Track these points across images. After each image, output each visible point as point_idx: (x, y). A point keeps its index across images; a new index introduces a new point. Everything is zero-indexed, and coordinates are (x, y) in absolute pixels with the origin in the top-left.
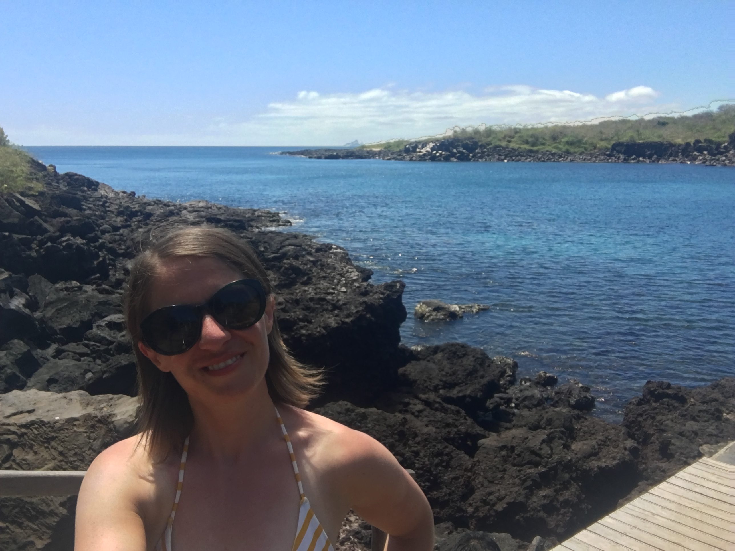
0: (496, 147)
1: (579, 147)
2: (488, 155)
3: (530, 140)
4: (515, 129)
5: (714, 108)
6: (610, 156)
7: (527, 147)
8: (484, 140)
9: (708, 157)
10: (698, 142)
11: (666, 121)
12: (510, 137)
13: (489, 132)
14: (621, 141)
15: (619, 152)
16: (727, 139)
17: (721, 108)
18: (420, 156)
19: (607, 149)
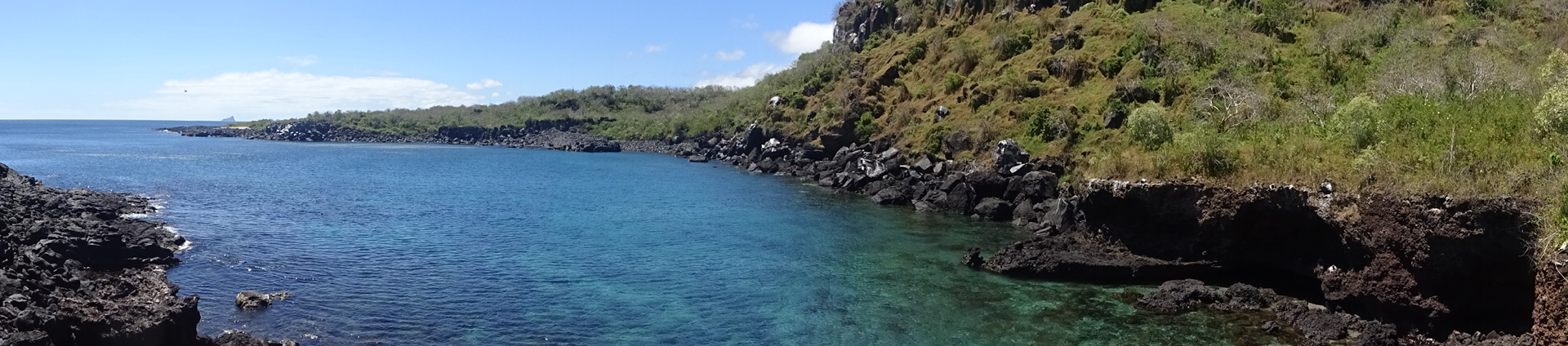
0: (345, 129)
1: (413, 129)
2: (338, 136)
3: (373, 123)
4: (361, 113)
5: (516, 100)
6: (438, 138)
7: (372, 129)
8: (335, 123)
9: (511, 139)
10: (503, 127)
11: (480, 108)
12: (356, 120)
13: (339, 115)
14: (446, 125)
15: (444, 135)
16: (524, 125)
17: (520, 99)
18: (280, 136)
19: (435, 131)
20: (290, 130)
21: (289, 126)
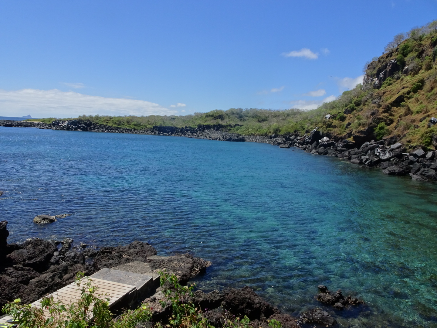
0: (101, 125)
1: (139, 127)
2: (97, 129)
3: (117, 122)
4: (110, 117)
5: (193, 114)
6: (152, 131)
7: (116, 126)
8: (95, 122)
9: (190, 134)
10: (186, 127)
11: (175, 118)
12: (108, 121)
13: (97, 118)
14: (157, 125)
15: (156, 130)
16: (197, 127)
17: (195, 113)
18: (61, 128)
19: (151, 128)
20: (68, 124)
21: (67, 122)
